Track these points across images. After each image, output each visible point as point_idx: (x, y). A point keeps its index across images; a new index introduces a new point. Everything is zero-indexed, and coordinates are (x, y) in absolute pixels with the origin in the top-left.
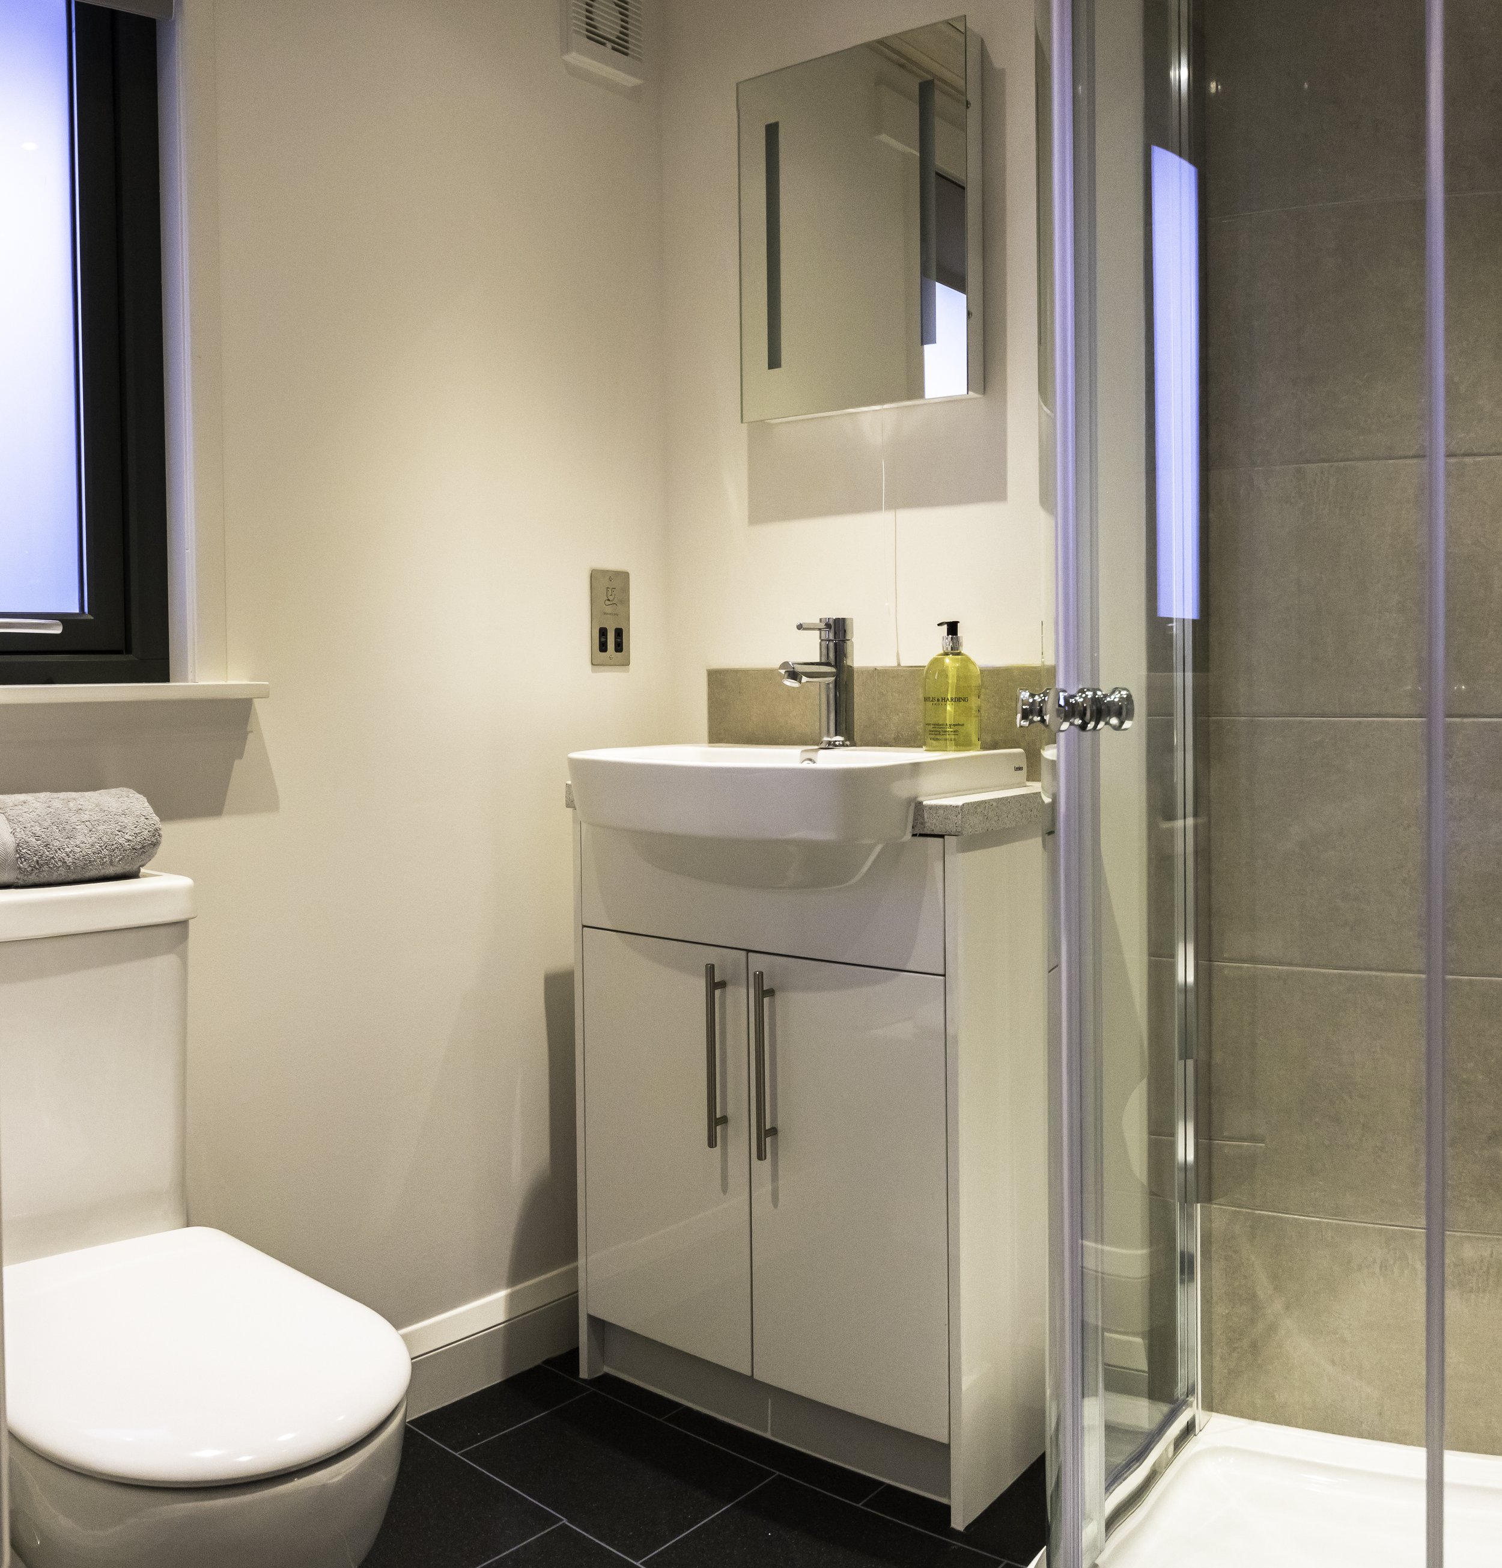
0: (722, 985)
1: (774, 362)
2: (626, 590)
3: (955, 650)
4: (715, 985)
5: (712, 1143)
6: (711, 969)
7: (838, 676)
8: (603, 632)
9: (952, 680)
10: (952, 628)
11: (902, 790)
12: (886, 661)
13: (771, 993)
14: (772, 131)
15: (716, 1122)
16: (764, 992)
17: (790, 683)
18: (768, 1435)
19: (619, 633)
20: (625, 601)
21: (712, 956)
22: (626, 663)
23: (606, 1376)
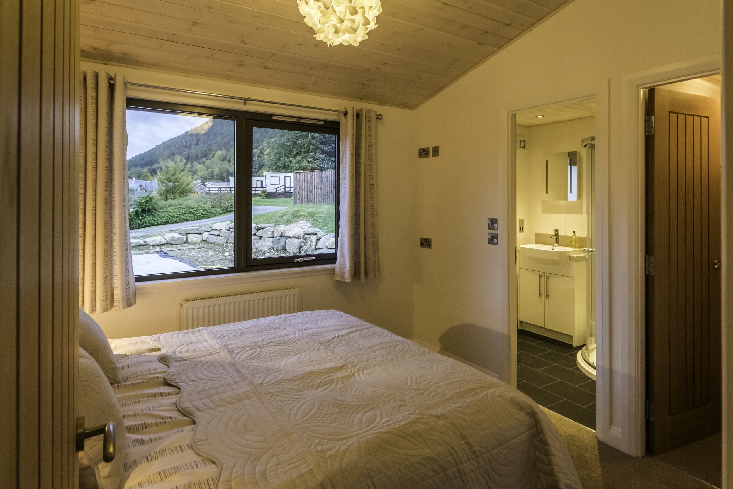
0: (541, 277)
1: (547, 192)
2: (524, 222)
3: (575, 235)
4: (540, 277)
5: (539, 297)
6: (540, 275)
7: (557, 237)
8: (521, 228)
9: (574, 239)
10: (574, 232)
11: (568, 254)
12: (564, 235)
13: (548, 278)
14: (547, 162)
15: (540, 294)
16: (547, 278)
17: (550, 238)
18: (547, 336)
19: (523, 228)
20: (524, 223)
21: (539, 273)
22: (523, 232)
23: (522, 329)
